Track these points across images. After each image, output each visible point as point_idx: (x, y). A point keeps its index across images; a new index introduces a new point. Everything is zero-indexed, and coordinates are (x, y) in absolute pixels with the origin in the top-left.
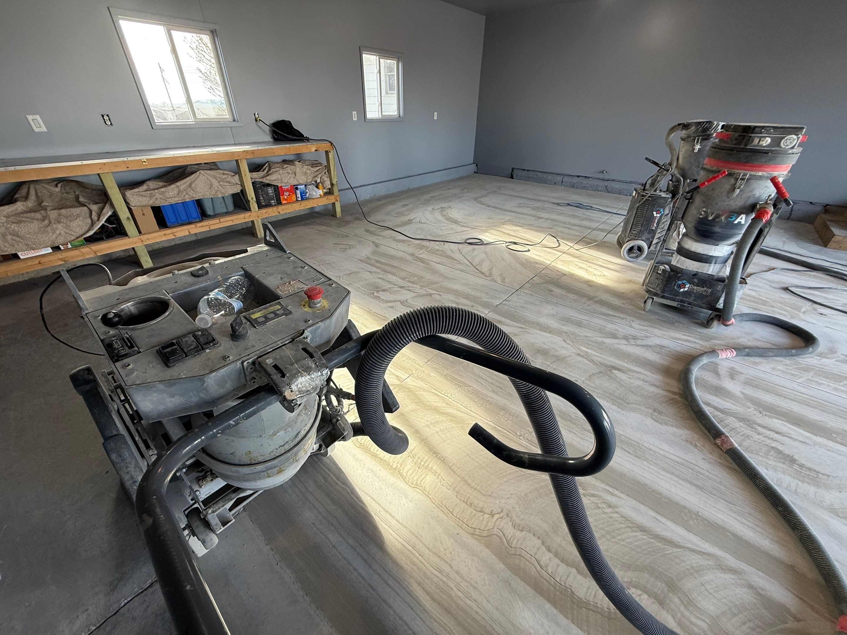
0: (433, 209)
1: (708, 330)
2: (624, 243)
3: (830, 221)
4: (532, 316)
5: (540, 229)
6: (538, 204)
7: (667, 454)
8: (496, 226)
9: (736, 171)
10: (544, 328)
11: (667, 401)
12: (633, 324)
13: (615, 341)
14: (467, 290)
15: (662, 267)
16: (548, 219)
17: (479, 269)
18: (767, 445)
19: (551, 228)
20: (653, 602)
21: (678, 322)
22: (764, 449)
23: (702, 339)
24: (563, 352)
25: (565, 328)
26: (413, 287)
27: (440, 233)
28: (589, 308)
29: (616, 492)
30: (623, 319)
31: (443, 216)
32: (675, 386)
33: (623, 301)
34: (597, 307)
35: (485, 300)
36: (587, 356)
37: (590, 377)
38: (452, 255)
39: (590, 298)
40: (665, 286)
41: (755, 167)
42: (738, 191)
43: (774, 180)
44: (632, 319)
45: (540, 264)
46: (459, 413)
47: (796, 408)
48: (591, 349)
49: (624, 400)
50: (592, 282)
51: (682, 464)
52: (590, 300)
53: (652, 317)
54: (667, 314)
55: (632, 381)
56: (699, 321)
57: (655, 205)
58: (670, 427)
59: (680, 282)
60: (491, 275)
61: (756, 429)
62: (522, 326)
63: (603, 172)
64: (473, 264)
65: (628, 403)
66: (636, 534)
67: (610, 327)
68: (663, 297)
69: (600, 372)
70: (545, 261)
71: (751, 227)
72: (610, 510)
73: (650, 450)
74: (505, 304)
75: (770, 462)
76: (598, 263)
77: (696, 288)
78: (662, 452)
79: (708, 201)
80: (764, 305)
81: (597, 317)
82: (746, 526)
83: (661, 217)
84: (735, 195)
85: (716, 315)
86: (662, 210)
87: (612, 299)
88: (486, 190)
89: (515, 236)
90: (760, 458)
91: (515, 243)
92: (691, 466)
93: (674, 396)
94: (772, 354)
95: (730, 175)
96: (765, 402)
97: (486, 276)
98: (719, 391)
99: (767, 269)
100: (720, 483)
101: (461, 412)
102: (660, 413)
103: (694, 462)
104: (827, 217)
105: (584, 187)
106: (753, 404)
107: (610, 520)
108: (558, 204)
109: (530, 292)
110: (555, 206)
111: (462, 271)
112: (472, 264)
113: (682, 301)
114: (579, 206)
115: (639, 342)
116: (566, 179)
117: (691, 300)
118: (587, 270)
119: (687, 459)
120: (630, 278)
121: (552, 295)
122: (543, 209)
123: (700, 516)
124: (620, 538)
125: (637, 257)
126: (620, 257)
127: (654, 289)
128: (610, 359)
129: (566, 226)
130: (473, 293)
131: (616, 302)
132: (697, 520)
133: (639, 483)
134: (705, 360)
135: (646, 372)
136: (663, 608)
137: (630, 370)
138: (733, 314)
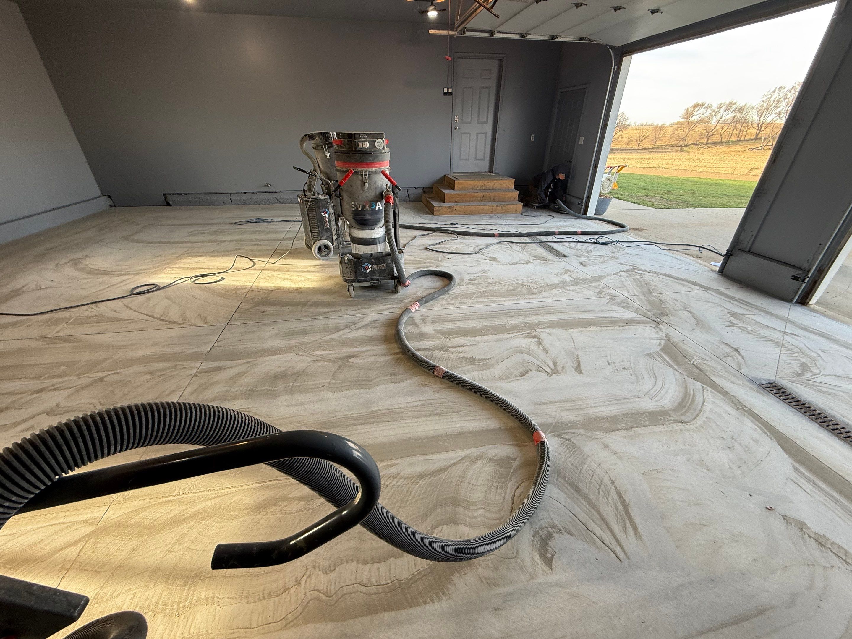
0: (57, 264)
1: (398, 295)
2: (312, 246)
3: (429, 198)
4: (255, 345)
5: (226, 253)
6: (215, 228)
7: (412, 404)
8: (169, 263)
9: (359, 169)
10: (273, 351)
11: (395, 362)
12: (348, 312)
13: (340, 333)
14: (158, 350)
15: (346, 258)
16: (231, 241)
17: (167, 319)
18: (459, 358)
19: (239, 249)
20: (451, 527)
21: (377, 297)
22: (459, 361)
23: (396, 304)
24: (300, 366)
25: (293, 342)
26: (62, 382)
27: (83, 293)
28: (307, 314)
29: (393, 462)
30: (338, 311)
31: (80, 270)
32: (395, 347)
33: (332, 296)
34: (313, 310)
35: (189, 352)
36: (323, 359)
37: (333, 376)
38: (118, 315)
39: (305, 304)
40: (356, 272)
41: (368, 164)
42: (367, 184)
43: (383, 173)
44: (346, 308)
45: (242, 289)
46: (209, 502)
47: (462, 325)
48: (325, 350)
49: (367, 380)
50: (300, 288)
51: (424, 405)
52: (305, 306)
53: (359, 300)
54: (367, 294)
55: (366, 360)
56: (390, 291)
57: (319, 207)
58: (405, 382)
59: (364, 265)
60: (185, 321)
61: (450, 351)
62: (249, 360)
63: (267, 186)
64: (155, 316)
65: (371, 381)
66: (419, 484)
67: (331, 323)
68: (359, 281)
69: (340, 367)
70: (246, 284)
71: (386, 210)
72: (396, 480)
73: (401, 408)
74: (217, 346)
75: (465, 368)
76: (299, 270)
77: (376, 266)
78: (409, 405)
79: (352, 195)
80: (421, 263)
81: (318, 319)
82: (472, 421)
83: (329, 216)
84: (367, 188)
85: (398, 282)
86: (327, 210)
87: (322, 298)
88: (138, 224)
89: (200, 268)
90: (460, 369)
91: (203, 276)
92: (429, 402)
93: (398, 356)
94: (437, 295)
95: (356, 173)
96: (447, 329)
97: (180, 324)
98: (422, 336)
99: (412, 238)
100: (449, 402)
101: (211, 499)
102: (395, 375)
103: (429, 398)
104: (426, 196)
105: (256, 202)
106: (442, 335)
107: (399, 489)
108: (236, 224)
109: (242, 322)
110: (234, 225)
111: (141, 330)
112: (153, 317)
113: (372, 280)
114: (259, 221)
115: (359, 325)
116: (234, 197)
117: (377, 276)
118: (291, 279)
119: (425, 399)
120: (330, 274)
121: (267, 315)
122: (221, 232)
123: (448, 435)
124: (411, 497)
125: (328, 254)
126: (314, 258)
127: (349, 277)
128: (343, 351)
129: (253, 243)
130: (169, 350)
131: (327, 299)
132: (447, 439)
133: (404, 440)
134: (405, 318)
135: (373, 348)
136: (458, 524)
137: (361, 352)
138: (406, 277)
